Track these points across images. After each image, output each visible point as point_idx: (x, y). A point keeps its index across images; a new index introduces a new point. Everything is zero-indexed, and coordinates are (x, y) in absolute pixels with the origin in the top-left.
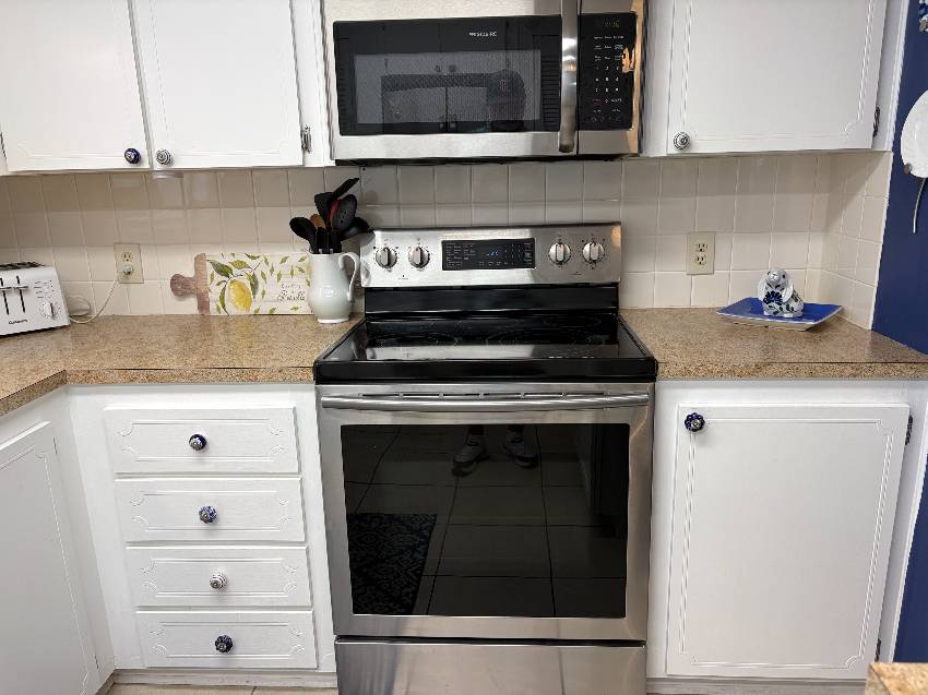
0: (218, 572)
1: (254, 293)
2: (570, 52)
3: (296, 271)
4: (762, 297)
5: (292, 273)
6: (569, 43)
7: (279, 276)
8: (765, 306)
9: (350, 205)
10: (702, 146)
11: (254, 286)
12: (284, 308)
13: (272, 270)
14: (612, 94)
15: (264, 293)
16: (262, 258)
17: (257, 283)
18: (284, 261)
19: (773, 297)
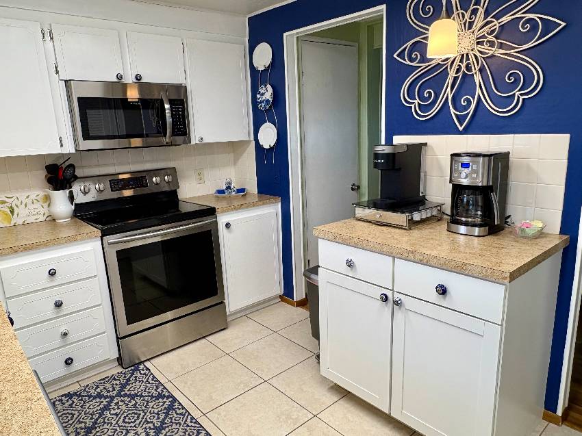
0: (63, 329)
1: (13, 215)
2: (168, 109)
3: (35, 201)
4: (225, 188)
5: (33, 203)
6: (167, 106)
7: (26, 205)
8: (226, 191)
9: (71, 169)
10: (206, 141)
11: (12, 212)
12: (31, 219)
13: (21, 203)
14: (180, 125)
15: (18, 215)
16: (15, 198)
17: (13, 210)
18: (28, 197)
19: (228, 188)
